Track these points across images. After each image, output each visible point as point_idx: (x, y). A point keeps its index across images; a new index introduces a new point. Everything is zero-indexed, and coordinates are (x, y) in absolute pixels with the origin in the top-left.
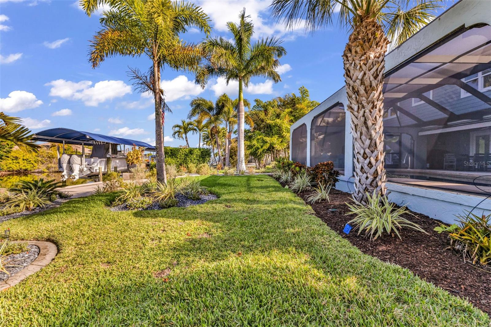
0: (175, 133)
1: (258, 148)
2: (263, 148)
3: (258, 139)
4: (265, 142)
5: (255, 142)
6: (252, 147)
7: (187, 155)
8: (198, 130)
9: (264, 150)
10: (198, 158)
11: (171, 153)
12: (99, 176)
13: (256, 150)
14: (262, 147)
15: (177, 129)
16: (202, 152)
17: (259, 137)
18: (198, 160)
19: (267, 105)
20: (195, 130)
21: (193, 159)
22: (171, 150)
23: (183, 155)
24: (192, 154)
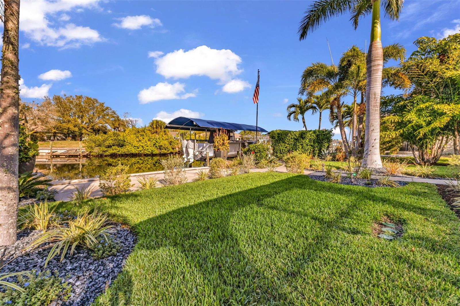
0: (291, 114)
1: (420, 127)
2: (432, 126)
3: (420, 110)
4: (436, 114)
5: (412, 116)
6: (406, 125)
7: (297, 140)
8: (317, 108)
9: (433, 130)
10: (312, 144)
11: (278, 137)
12: (207, 160)
13: (415, 130)
14: (429, 123)
15: (293, 109)
16: (317, 136)
17: (422, 106)
18: (312, 146)
19: (446, 44)
20: (315, 108)
21: (304, 145)
22: (278, 134)
23: (293, 140)
24: (303, 138)
